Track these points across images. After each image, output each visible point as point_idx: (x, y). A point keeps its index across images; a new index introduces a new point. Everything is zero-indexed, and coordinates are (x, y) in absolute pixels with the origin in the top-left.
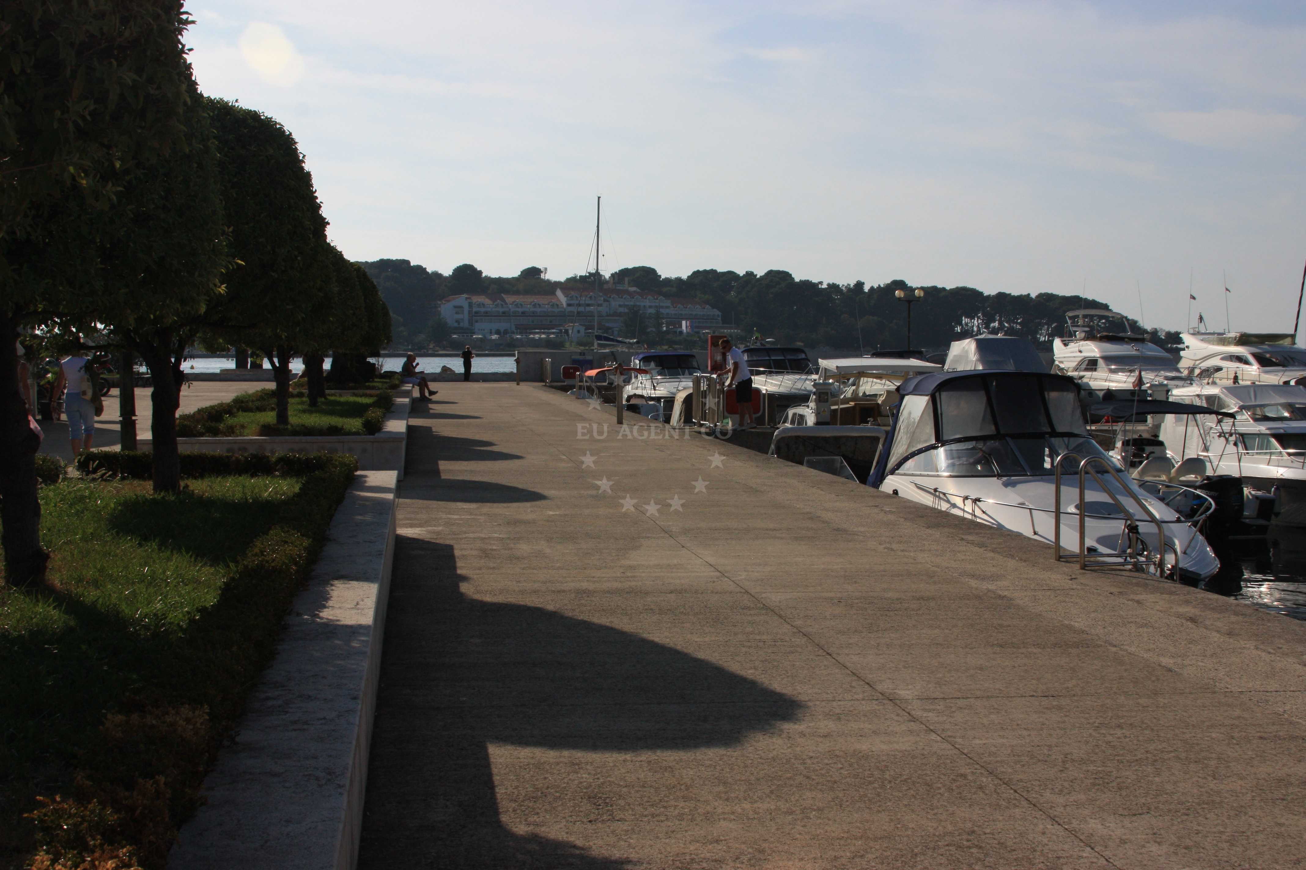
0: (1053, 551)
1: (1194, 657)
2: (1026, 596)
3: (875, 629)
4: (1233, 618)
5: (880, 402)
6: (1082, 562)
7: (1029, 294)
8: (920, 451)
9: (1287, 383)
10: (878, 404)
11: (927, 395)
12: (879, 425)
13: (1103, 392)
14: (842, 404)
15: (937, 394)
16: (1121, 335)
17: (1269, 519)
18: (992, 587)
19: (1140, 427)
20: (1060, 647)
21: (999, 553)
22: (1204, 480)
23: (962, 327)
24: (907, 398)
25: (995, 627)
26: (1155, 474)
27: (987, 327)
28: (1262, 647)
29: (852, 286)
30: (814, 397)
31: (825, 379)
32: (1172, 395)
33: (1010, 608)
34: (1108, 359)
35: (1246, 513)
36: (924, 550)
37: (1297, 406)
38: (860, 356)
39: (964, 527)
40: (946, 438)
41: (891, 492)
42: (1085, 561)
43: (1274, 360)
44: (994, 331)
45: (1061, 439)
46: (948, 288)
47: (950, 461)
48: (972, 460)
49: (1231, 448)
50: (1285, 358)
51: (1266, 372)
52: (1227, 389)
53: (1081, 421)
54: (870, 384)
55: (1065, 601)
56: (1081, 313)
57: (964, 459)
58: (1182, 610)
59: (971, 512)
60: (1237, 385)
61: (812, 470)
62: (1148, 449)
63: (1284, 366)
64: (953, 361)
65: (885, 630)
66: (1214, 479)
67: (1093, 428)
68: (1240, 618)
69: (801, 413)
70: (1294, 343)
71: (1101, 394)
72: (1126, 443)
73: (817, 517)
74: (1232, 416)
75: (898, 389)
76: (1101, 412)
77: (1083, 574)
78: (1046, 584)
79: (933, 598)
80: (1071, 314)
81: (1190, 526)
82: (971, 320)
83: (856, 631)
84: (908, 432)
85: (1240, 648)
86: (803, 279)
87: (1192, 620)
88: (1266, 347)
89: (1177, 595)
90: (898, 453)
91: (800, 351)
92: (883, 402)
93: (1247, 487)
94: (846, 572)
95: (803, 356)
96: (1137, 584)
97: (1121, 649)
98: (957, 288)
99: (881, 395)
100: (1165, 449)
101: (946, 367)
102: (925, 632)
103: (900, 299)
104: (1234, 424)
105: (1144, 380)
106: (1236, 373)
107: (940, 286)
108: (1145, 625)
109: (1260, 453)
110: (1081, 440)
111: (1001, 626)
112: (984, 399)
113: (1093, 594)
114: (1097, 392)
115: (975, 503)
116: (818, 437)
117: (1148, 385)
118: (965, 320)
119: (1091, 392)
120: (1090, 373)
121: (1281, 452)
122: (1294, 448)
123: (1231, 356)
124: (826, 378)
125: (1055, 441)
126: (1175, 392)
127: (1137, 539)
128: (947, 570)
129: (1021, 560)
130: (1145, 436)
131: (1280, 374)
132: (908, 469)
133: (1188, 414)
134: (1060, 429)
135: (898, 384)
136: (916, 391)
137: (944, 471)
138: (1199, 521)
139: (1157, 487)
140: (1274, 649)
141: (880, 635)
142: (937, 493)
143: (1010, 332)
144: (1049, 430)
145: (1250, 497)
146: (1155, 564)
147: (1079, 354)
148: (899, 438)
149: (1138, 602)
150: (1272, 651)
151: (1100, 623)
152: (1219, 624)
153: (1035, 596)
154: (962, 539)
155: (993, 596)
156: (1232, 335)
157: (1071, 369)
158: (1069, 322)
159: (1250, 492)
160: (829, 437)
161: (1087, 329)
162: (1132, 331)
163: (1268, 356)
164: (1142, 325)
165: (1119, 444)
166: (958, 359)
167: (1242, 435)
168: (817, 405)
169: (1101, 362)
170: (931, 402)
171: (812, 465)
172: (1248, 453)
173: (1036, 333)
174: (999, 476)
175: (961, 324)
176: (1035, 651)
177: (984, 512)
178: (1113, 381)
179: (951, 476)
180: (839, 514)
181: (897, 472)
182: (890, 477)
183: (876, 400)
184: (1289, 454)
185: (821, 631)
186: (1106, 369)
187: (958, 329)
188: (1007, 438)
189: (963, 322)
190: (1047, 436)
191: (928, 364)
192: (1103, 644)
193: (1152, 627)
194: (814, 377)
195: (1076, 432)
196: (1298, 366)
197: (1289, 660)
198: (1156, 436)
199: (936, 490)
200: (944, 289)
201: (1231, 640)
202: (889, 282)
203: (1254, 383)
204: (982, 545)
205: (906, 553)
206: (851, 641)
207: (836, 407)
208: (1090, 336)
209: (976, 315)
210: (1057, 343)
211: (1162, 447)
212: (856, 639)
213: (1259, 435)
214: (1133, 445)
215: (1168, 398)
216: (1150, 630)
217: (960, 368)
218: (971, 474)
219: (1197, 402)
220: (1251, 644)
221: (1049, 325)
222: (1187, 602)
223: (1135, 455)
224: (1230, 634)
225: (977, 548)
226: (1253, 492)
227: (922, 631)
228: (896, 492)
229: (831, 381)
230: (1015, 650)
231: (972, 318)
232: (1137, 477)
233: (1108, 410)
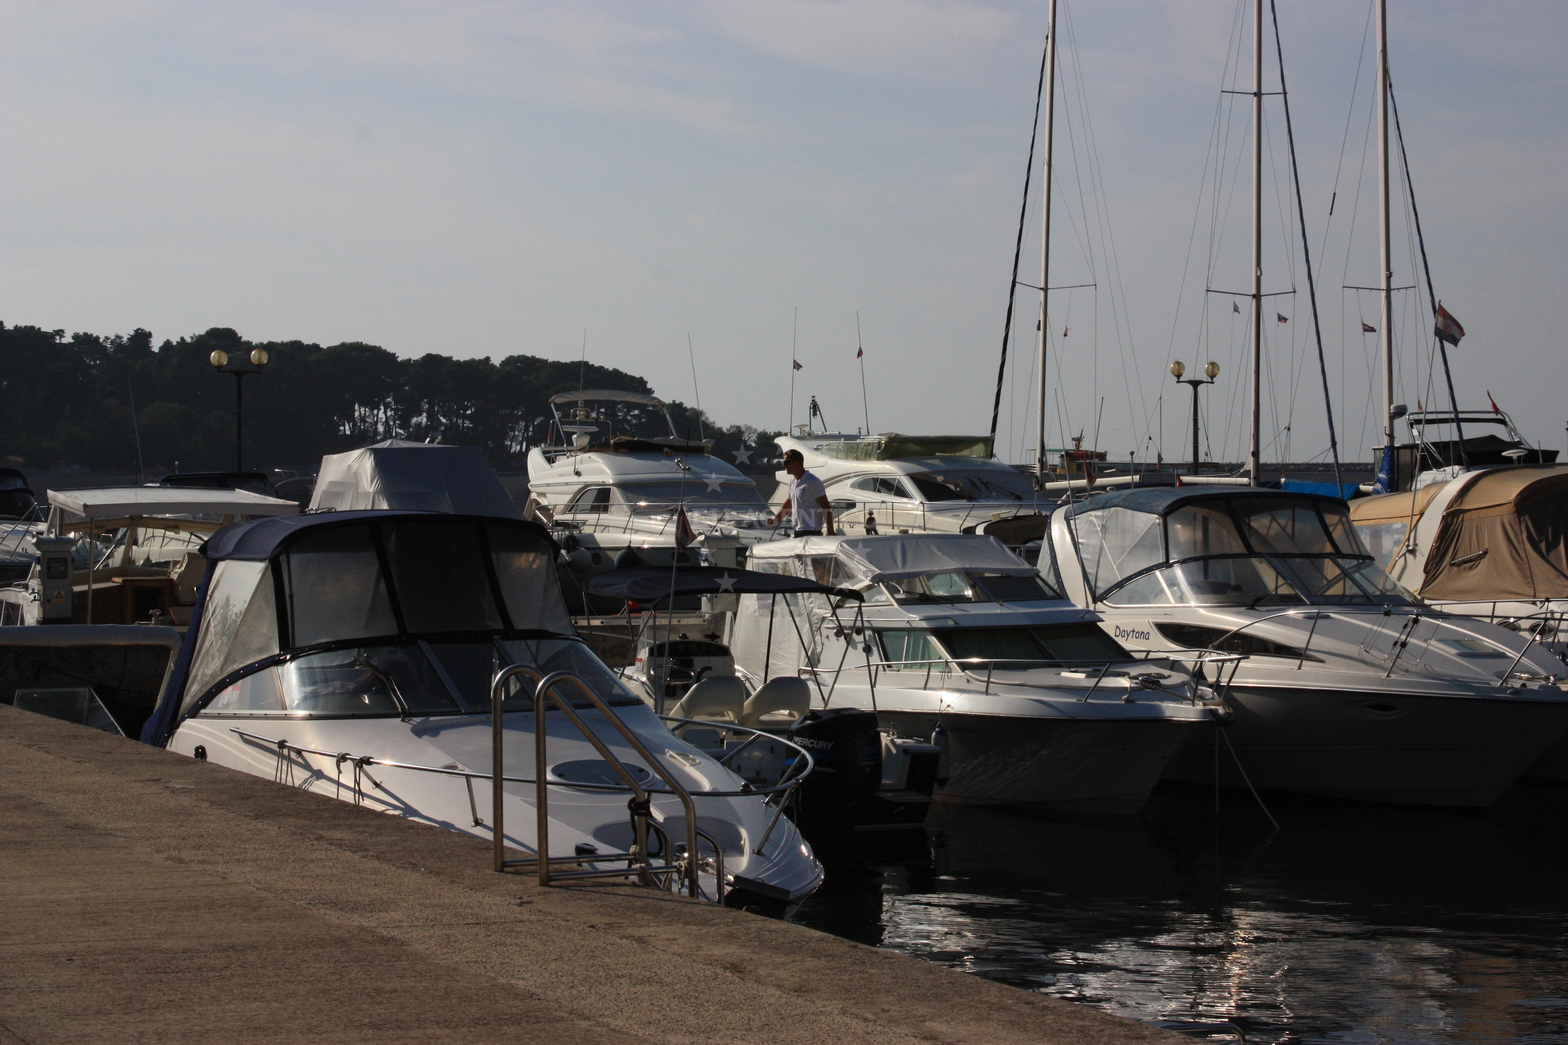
0: (491, 854)
1: (729, 1033)
2: (431, 937)
3: (138, 1006)
4: (809, 963)
5: (174, 577)
6: (544, 871)
7: (488, 359)
8: (250, 670)
9: (969, 531)
10: (172, 580)
11: (261, 560)
12: (173, 623)
13: (619, 553)
14: (96, 581)
15: (283, 558)
16: (656, 440)
17: (928, 792)
18: (368, 922)
19: (688, 620)
20: (485, 1025)
21: (389, 861)
22: (806, 718)
23: (355, 424)
24: (221, 566)
25: (368, 995)
26: (714, 709)
27: (405, 425)
28: (854, 1010)
29: (125, 340)
30: (38, 568)
31: (61, 533)
32: (752, 556)
33: (399, 959)
34: (631, 489)
35: (885, 781)
36: (245, 861)
37: (987, 575)
38: (137, 484)
39: (326, 815)
40: (300, 643)
41: (191, 754)
42: (548, 872)
43: (952, 487)
44: (418, 434)
45: (523, 642)
46: (324, 345)
47: (309, 689)
48: (351, 686)
49: (857, 656)
50: (973, 484)
51: (936, 511)
52: (853, 543)
53: (561, 609)
54: (159, 541)
55: (504, 944)
56: (580, 396)
57: (338, 684)
58: (717, 951)
59: (352, 785)
60: (873, 536)
61: (28, 713)
62: (700, 662)
63: (970, 499)
64: (328, 494)
65: (158, 1007)
66: (825, 718)
67: (596, 622)
68: (823, 962)
69: (12, 600)
70: (992, 455)
71: (616, 556)
72: (656, 652)
73: (35, 804)
74: (857, 595)
75: (203, 549)
76: (608, 592)
77: (544, 893)
78: (472, 915)
79: (254, 947)
80: (559, 399)
81: (767, 803)
82: (372, 410)
83: (99, 1012)
84: (223, 634)
85: (813, 1014)
86: (22, 323)
87: (735, 968)
88: (936, 462)
89: (714, 925)
90: (204, 675)
91: (15, 474)
92: (181, 575)
93: (887, 732)
94: (87, 904)
95: (19, 484)
96: (643, 910)
97: (598, 1024)
98: (343, 345)
99: (176, 563)
100: (732, 662)
101: (313, 505)
102: (233, 1007)
103: (220, 368)
104: (860, 612)
105: (693, 527)
106: (871, 513)
107: (307, 341)
108: (648, 981)
109: (912, 666)
110: (561, 645)
111: (379, 991)
112: (374, 568)
113: (559, 928)
114: (609, 553)
115: (361, 768)
116: (47, 649)
117: (701, 538)
118: (359, 411)
119: (598, 553)
120: (596, 516)
121: (947, 663)
122: (979, 656)
123: (875, 480)
124: (64, 528)
125: (513, 647)
126: (759, 550)
127: (649, 826)
128: (285, 896)
129: (430, 872)
130: (695, 636)
131: (963, 514)
132: (226, 706)
133: (775, 592)
134: (522, 623)
135: (206, 539)
136: (240, 553)
137: (298, 707)
138: (784, 791)
139: (717, 734)
140: (875, 1014)
141: (146, 1017)
142: (285, 752)
143: (452, 434)
144: (500, 625)
145: (894, 751)
146: (679, 871)
147: (576, 479)
148: (207, 644)
149: (641, 940)
150: (871, 1017)
151: (564, 979)
152: (782, 973)
153: (448, 936)
154: (320, 838)
155: (370, 938)
156: (873, 438)
157: (560, 508)
158: (557, 415)
159: (892, 741)
160: (69, 648)
161: (594, 429)
162: (679, 434)
163: (940, 479)
164: (711, 420)
165: (643, 654)
166: (337, 490)
167: (879, 632)
168: (43, 584)
169: (616, 494)
170: (269, 573)
171: (28, 704)
172: (889, 666)
173: (505, 436)
174: (405, 715)
175: (351, 418)
176: (438, 1032)
177: (377, 785)
178: (637, 531)
179: (311, 718)
180: (79, 797)
181: (203, 711)
182: (189, 722)
183: (167, 574)
184: (964, 667)
185: (30, 1014)
186: (626, 508)
187: (347, 429)
188: (420, 642)
189: (357, 414)
190: (496, 637)
191: (271, 500)
192: (566, 1015)
193: (661, 982)
194: (42, 527)
195: (552, 629)
196: (998, 498)
197: (898, 1031)
198: (715, 636)
199: (282, 744)
200: (316, 347)
201: (800, 1001)
202: (202, 331)
203: (906, 532)
204: (356, 848)
205: (209, 867)
206: (89, 1030)
207: (84, 588)
208: (597, 445)
209: (382, 400)
210: (535, 458)
211: (726, 658)
212: (100, 1027)
213: (909, 630)
214: (671, 655)
215: (743, 564)
216: (656, 988)
217: (344, 506)
218: (350, 713)
219: (798, 571)
220: (834, 1006)
221: (529, 420)
222: (731, 937)
223: (674, 675)
224: (799, 990)
225: (347, 853)
226: (899, 741)
227: (227, 1007)
228: (201, 752)
229: (72, 535)
230: (400, 1032)
231: (375, 406)
232: (680, 716)
233: (621, 587)
